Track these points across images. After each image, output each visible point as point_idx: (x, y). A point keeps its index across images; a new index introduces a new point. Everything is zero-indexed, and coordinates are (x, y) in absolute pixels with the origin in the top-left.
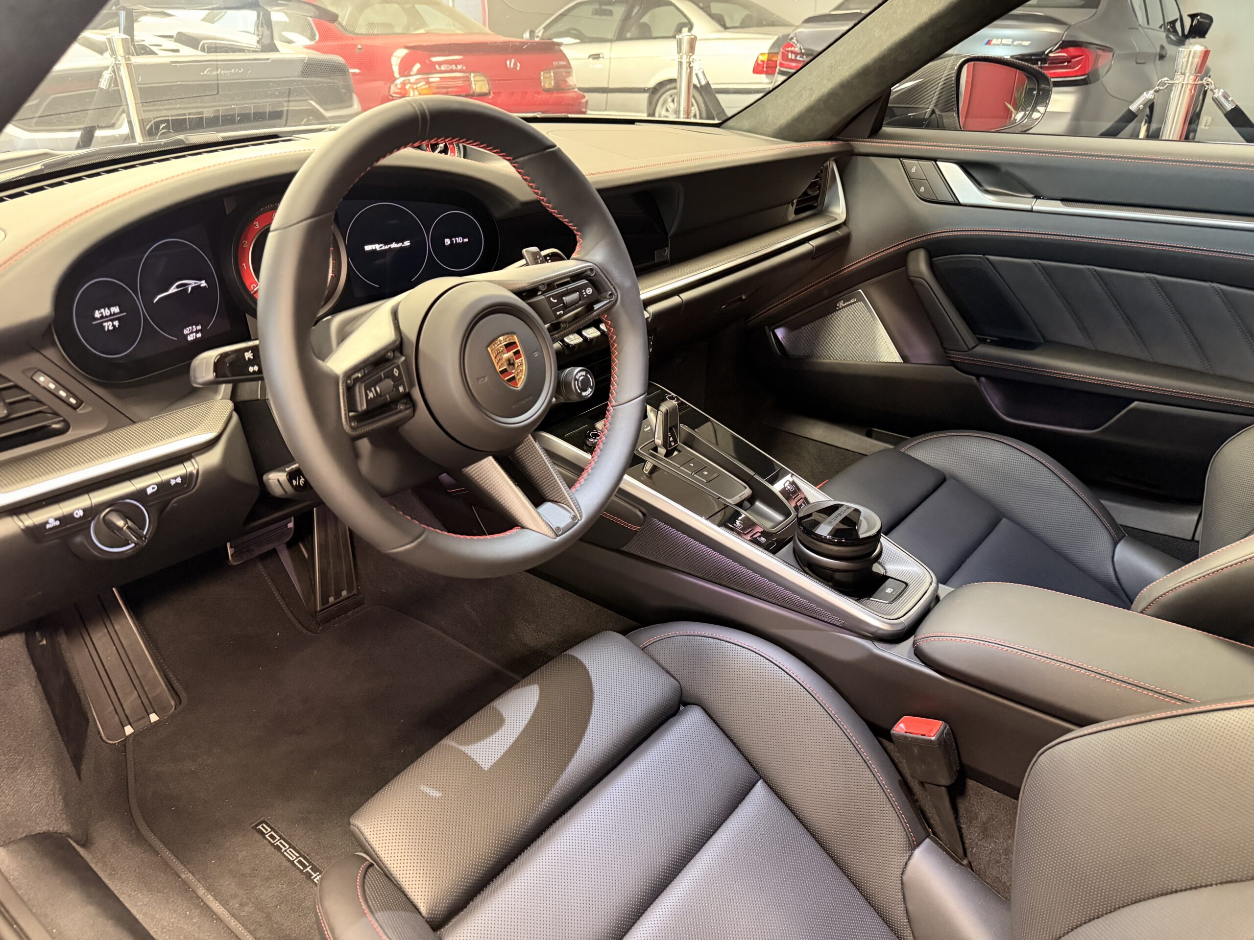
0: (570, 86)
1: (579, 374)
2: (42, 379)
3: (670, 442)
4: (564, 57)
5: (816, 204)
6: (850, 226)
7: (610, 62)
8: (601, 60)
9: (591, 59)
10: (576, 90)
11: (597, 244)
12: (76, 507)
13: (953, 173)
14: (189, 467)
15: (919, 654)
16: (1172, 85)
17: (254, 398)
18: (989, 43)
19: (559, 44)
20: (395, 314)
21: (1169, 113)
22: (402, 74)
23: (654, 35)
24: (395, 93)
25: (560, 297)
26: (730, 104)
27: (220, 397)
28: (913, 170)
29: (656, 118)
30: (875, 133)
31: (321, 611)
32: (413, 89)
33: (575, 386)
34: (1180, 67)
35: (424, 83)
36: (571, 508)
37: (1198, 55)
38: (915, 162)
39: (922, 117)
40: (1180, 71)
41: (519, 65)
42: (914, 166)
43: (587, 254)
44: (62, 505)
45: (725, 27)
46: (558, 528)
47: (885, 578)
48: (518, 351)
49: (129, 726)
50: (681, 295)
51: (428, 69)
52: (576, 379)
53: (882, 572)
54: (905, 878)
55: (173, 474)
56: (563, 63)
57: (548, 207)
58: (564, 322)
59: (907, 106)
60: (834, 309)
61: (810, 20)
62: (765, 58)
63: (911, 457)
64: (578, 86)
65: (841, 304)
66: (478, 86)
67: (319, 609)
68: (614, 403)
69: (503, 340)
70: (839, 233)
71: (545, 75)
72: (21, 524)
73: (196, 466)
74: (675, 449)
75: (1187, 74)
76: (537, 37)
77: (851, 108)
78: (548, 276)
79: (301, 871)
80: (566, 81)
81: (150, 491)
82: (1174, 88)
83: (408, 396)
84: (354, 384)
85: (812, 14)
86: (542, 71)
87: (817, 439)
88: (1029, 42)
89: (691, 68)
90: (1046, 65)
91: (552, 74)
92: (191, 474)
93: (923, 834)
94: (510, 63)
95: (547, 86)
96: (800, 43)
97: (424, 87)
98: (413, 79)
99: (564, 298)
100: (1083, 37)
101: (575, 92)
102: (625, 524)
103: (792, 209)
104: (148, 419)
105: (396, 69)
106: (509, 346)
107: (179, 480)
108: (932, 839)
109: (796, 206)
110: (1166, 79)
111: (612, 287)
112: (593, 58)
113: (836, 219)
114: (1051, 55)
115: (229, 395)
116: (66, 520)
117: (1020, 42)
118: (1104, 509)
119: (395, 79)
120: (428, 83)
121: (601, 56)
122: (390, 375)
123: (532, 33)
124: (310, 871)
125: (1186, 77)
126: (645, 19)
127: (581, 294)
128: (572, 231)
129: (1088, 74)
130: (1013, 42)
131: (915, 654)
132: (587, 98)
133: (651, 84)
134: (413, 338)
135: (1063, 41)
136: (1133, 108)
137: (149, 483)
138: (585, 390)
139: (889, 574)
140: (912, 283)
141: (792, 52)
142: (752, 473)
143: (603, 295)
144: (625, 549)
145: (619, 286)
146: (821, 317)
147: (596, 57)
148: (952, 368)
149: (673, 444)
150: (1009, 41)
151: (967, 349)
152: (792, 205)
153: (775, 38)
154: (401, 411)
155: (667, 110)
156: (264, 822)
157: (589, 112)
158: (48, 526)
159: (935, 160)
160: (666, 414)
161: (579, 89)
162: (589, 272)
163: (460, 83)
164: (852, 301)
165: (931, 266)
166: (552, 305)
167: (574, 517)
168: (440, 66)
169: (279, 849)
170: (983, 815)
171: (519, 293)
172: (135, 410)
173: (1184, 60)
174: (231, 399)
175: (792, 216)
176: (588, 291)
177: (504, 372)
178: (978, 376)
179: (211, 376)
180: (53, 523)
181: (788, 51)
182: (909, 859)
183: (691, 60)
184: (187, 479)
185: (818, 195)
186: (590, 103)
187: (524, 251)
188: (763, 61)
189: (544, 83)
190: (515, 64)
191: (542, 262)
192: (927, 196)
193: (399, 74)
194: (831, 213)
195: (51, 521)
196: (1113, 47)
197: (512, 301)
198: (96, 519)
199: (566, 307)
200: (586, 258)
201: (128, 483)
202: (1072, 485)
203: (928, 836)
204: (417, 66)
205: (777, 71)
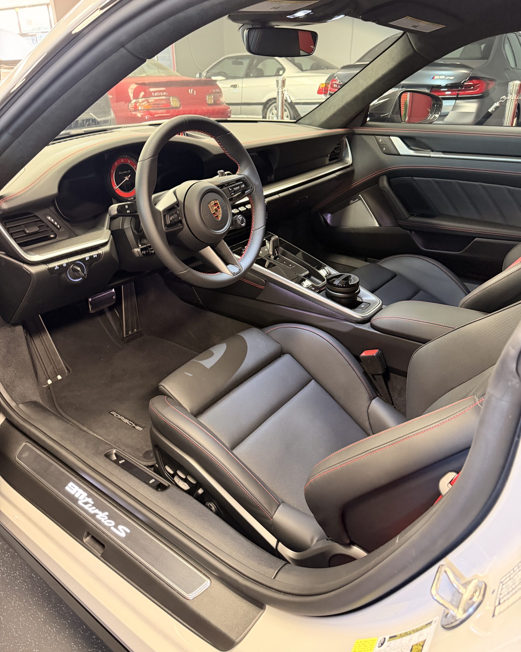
0: (222, 102)
1: (240, 218)
2: (49, 218)
3: (276, 253)
4: (218, 87)
5: (339, 157)
6: (354, 166)
7: (242, 89)
8: (237, 88)
9: (232, 88)
10: (225, 104)
11: (246, 168)
12: (64, 262)
13: (397, 141)
14: (100, 251)
15: (373, 326)
16: (507, 99)
17: (118, 228)
18: (433, 78)
19: (216, 81)
20: (175, 193)
21: (506, 113)
22: (134, 98)
23: (265, 75)
24: (131, 107)
25: (232, 188)
26: (302, 110)
27: (105, 228)
28: (380, 141)
29: (267, 120)
30: (364, 124)
31: (126, 337)
32: (141, 106)
33: (239, 222)
34: (510, 91)
35: (146, 102)
36: (239, 266)
37: (518, 85)
38: (381, 137)
39: (387, 117)
40: (510, 93)
41: (195, 92)
42: (381, 139)
43: (242, 172)
44: (59, 261)
45: (302, 70)
46: (234, 273)
47: (362, 303)
48: (219, 206)
49: (50, 380)
50: (279, 194)
51: (148, 95)
52: (239, 219)
53: (361, 300)
54: (369, 411)
55: (94, 254)
56: (218, 90)
57: (228, 154)
58: (234, 198)
59: (380, 112)
60: (348, 204)
61: (344, 68)
62: (324, 86)
63: (381, 266)
64: (226, 102)
65: (352, 202)
66: (174, 104)
67: (125, 336)
68: (253, 229)
69: (213, 203)
70: (349, 169)
71: (209, 97)
72: (47, 267)
73: (102, 251)
74: (278, 257)
75: (513, 95)
76: (203, 76)
77: (352, 114)
78: (228, 180)
79: (131, 426)
80: (219, 100)
81: (87, 259)
82: (508, 101)
83: (181, 222)
84: (166, 215)
85: (345, 64)
86: (207, 95)
87: (343, 264)
88: (453, 78)
89: (283, 94)
90: (463, 89)
91: (213, 97)
92: (100, 254)
93: (375, 395)
94: (191, 91)
95: (210, 103)
96: (340, 80)
97: (146, 105)
98: (140, 100)
99: (234, 188)
100: (480, 75)
101: (225, 105)
102: (258, 286)
103: (327, 159)
104: (82, 235)
105: (131, 95)
106: (216, 204)
107: (96, 256)
108: (379, 397)
109: (330, 157)
110: (504, 96)
111: (252, 185)
112: (233, 87)
113: (347, 163)
114: (465, 84)
115: (108, 228)
116: (61, 266)
117: (449, 78)
118: (465, 286)
119: (131, 101)
120: (148, 102)
121: (237, 86)
122: (176, 213)
123: (200, 74)
124: (134, 426)
125: (513, 96)
126: (260, 66)
127: (240, 187)
128: (236, 164)
129: (483, 93)
130: (445, 77)
131: (371, 327)
132: (231, 109)
133: (264, 100)
134: (183, 201)
135: (470, 77)
136: (490, 110)
137: (87, 256)
138: (243, 224)
139: (363, 301)
140: (381, 190)
141: (336, 84)
142: (309, 265)
143: (248, 188)
144: (257, 298)
145: (254, 184)
146: (343, 208)
147: (235, 86)
148: (399, 228)
149: (277, 254)
150: (443, 77)
151: (405, 219)
152: (328, 157)
153: (329, 75)
154: (179, 226)
155: (273, 114)
156: (112, 411)
157: (232, 116)
158: (55, 269)
159: (389, 136)
160: (274, 241)
161: (227, 104)
162: (243, 179)
163: (164, 102)
164: (357, 200)
165: (389, 182)
166: (230, 191)
167: (240, 270)
168: (154, 93)
169: (121, 419)
170: (399, 387)
171: (218, 186)
172: (78, 232)
173: (511, 88)
174: (110, 229)
175: (327, 162)
176: (243, 186)
177: (214, 213)
178: (411, 231)
179: (116, 212)
180: (57, 268)
181: (334, 84)
182: (370, 404)
183: (283, 90)
184: (99, 255)
185: (340, 152)
186: (232, 111)
187: (218, 171)
188: (322, 88)
189: (209, 101)
190: (193, 92)
191: (225, 176)
192: (386, 152)
193: (133, 97)
194: (346, 160)
195: (56, 267)
196: (496, 80)
197: (215, 188)
198: (69, 269)
199: (235, 192)
200: (242, 174)
201: (79, 256)
202: (449, 275)
203: (378, 396)
204: (142, 94)
205: (328, 93)
